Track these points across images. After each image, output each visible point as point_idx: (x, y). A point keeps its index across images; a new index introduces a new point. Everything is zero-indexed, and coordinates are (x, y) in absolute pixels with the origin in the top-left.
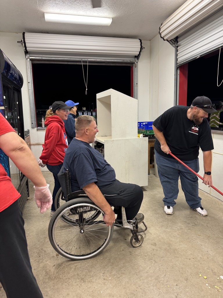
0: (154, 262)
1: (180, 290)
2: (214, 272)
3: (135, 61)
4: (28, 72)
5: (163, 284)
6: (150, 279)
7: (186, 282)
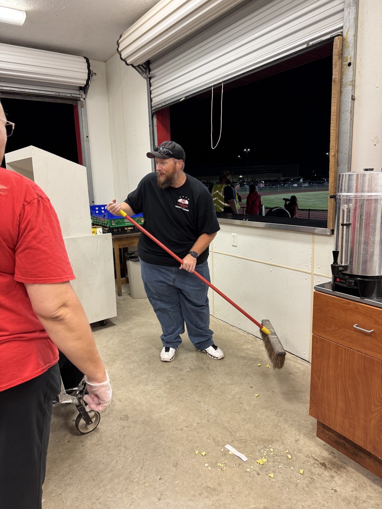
0: (123, 450)
1: (165, 485)
2: (216, 441)
3: (80, 96)
5: (138, 484)
6: (116, 481)
7: (174, 469)
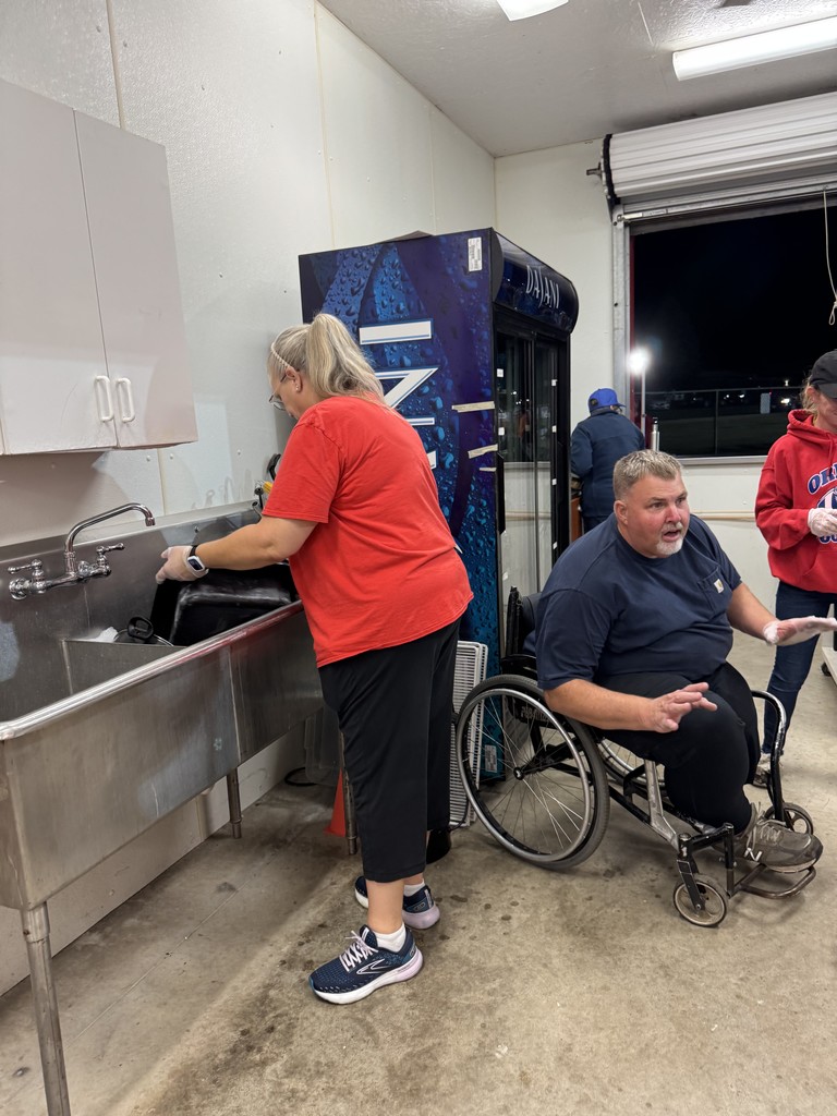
4: (615, 268)
